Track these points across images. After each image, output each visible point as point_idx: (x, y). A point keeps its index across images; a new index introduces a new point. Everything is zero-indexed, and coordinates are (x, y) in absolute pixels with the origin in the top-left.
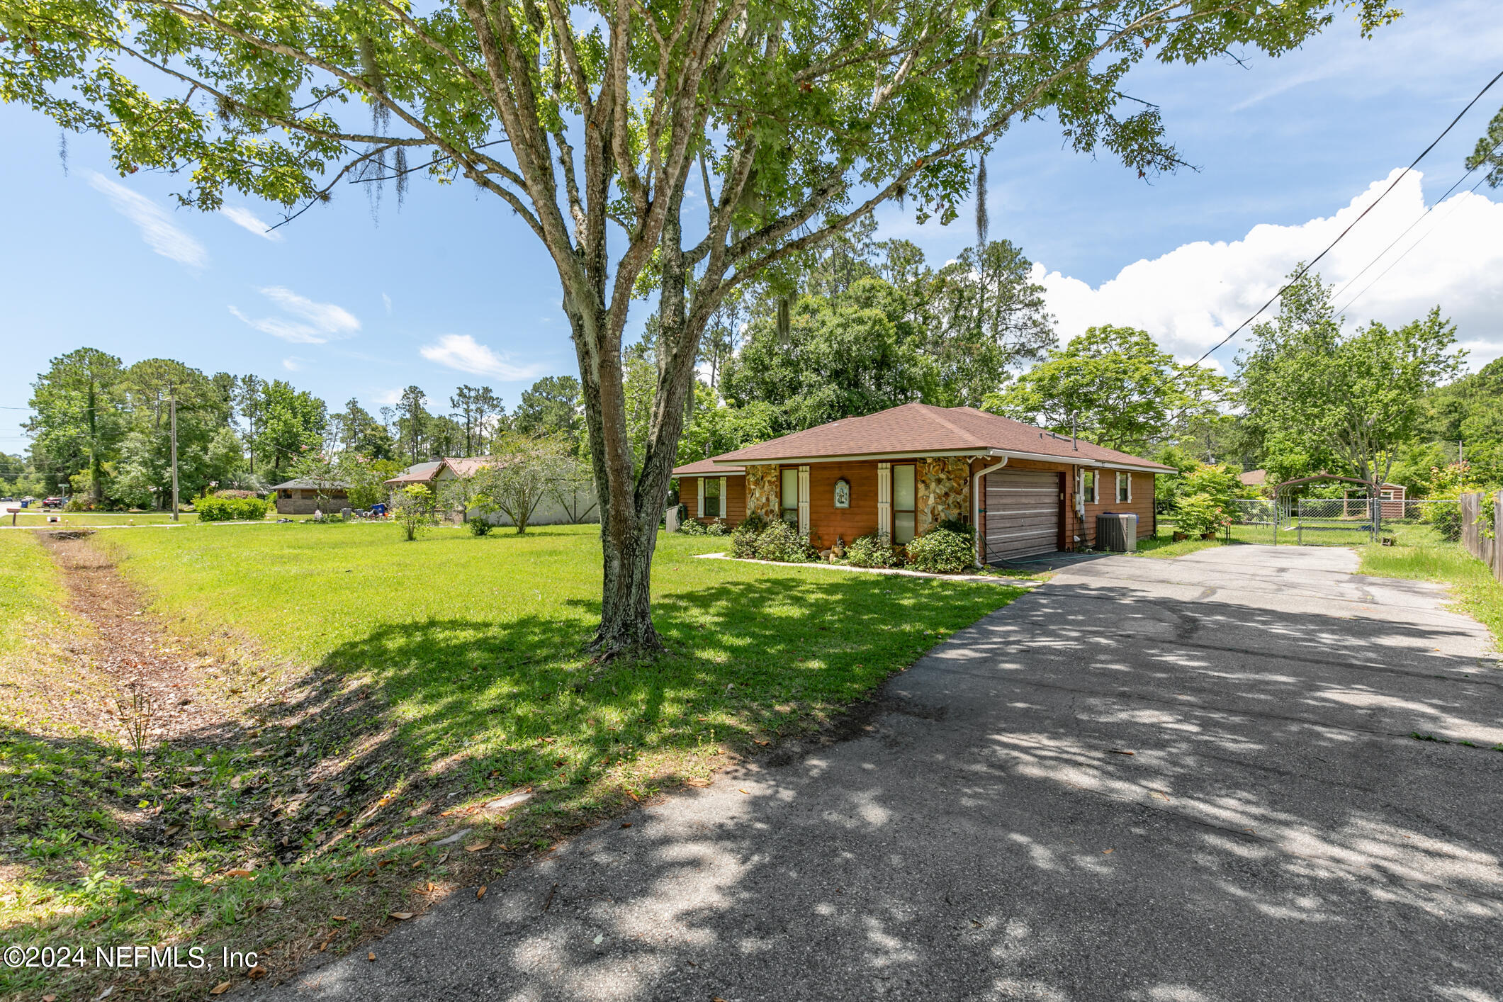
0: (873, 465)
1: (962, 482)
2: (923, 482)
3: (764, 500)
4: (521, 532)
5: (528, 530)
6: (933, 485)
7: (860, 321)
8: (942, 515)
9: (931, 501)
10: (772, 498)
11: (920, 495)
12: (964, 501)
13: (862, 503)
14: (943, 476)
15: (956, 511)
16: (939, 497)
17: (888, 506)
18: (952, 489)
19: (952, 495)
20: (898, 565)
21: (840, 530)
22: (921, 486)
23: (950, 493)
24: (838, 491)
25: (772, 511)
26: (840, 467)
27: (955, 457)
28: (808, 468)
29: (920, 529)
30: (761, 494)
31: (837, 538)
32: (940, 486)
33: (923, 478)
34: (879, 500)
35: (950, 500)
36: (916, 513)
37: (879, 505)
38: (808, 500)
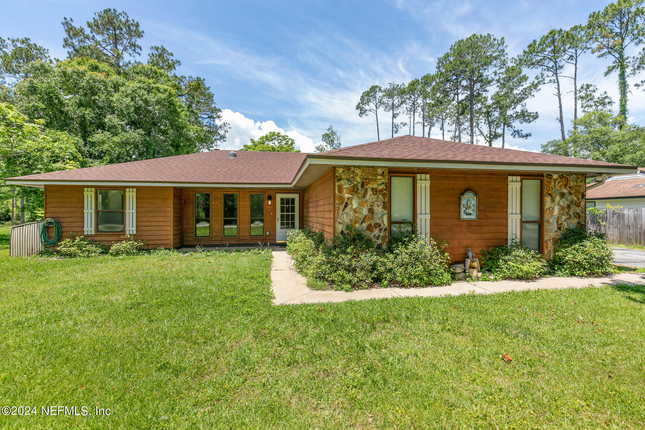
0: (503, 177)
1: (580, 196)
2: (550, 195)
3: (365, 211)
6: (558, 198)
8: (565, 225)
9: (556, 212)
10: (379, 209)
11: (546, 207)
13: (490, 215)
14: (565, 191)
15: (575, 221)
16: (563, 208)
17: (519, 217)
18: (572, 202)
19: (573, 207)
21: (465, 242)
22: (548, 199)
23: (572, 206)
24: (464, 202)
25: (377, 225)
26: (466, 178)
27: (576, 173)
28: (428, 176)
29: (546, 238)
30: (361, 205)
31: (462, 251)
32: (564, 199)
33: (550, 192)
34: (509, 211)
35: (571, 213)
36: (540, 223)
37: (510, 217)
38: (428, 211)
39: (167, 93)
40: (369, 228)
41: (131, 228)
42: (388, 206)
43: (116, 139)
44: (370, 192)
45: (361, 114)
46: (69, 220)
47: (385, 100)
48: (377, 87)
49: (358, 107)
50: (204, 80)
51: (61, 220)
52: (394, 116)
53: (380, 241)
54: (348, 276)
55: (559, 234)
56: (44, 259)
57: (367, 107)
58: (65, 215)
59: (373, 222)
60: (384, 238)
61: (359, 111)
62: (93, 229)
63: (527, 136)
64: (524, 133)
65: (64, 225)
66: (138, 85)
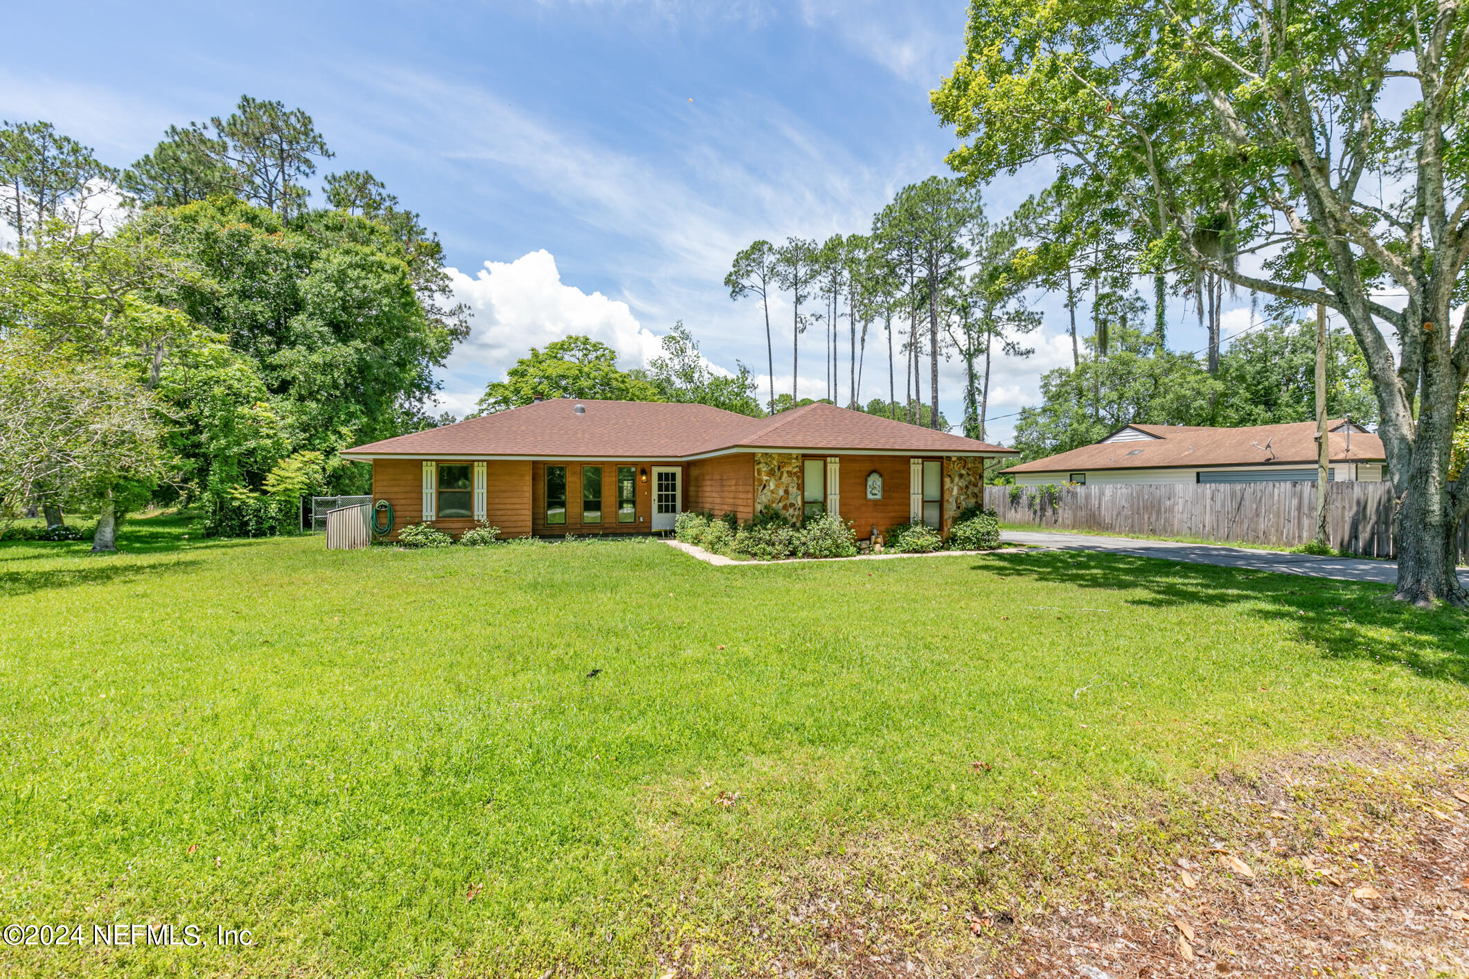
0: (906, 460)
1: (978, 477)
2: (950, 476)
6: (957, 479)
8: (963, 504)
9: (955, 492)
10: (793, 490)
11: (946, 487)
12: (979, 492)
13: (894, 495)
14: (963, 472)
15: (973, 500)
16: (961, 488)
17: (920, 497)
18: (970, 482)
19: (971, 487)
21: (871, 521)
22: (947, 480)
24: (870, 483)
25: (792, 505)
26: (871, 460)
28: (837, 460)
29: (946, 517)
30: (777, 486)
31: (868, 529)
32: (962, 480)
33: (949, 474)
34: (912, 491)
35: (969, 493)
36: (941, 503)
37: (912, 497)
38: (838, 492)
39: (400, 274)
40: (785, 507)
41: (480, 511)
42: (801, 487)
43: (315, 358)
44: (785, 475)
45: (734, 294)
46: (403, 502)
47: (781, 268)
48: (764, 243)
49: (728, 282)
50: (417, 216)
51: (395, 502)
52: (798, 300)
53: (794, 520)
54: (769, 549)
55: (958, 513)
56: (377, 550)
57: (745, 282)
58: (398, 496)
59: (788, 502)
60: (798, 517)
61: (730, 289)
62: (434, 513)
63: (1028, 352)
64: (1023, 348)
65: (397, 508)
66: (348, 259)
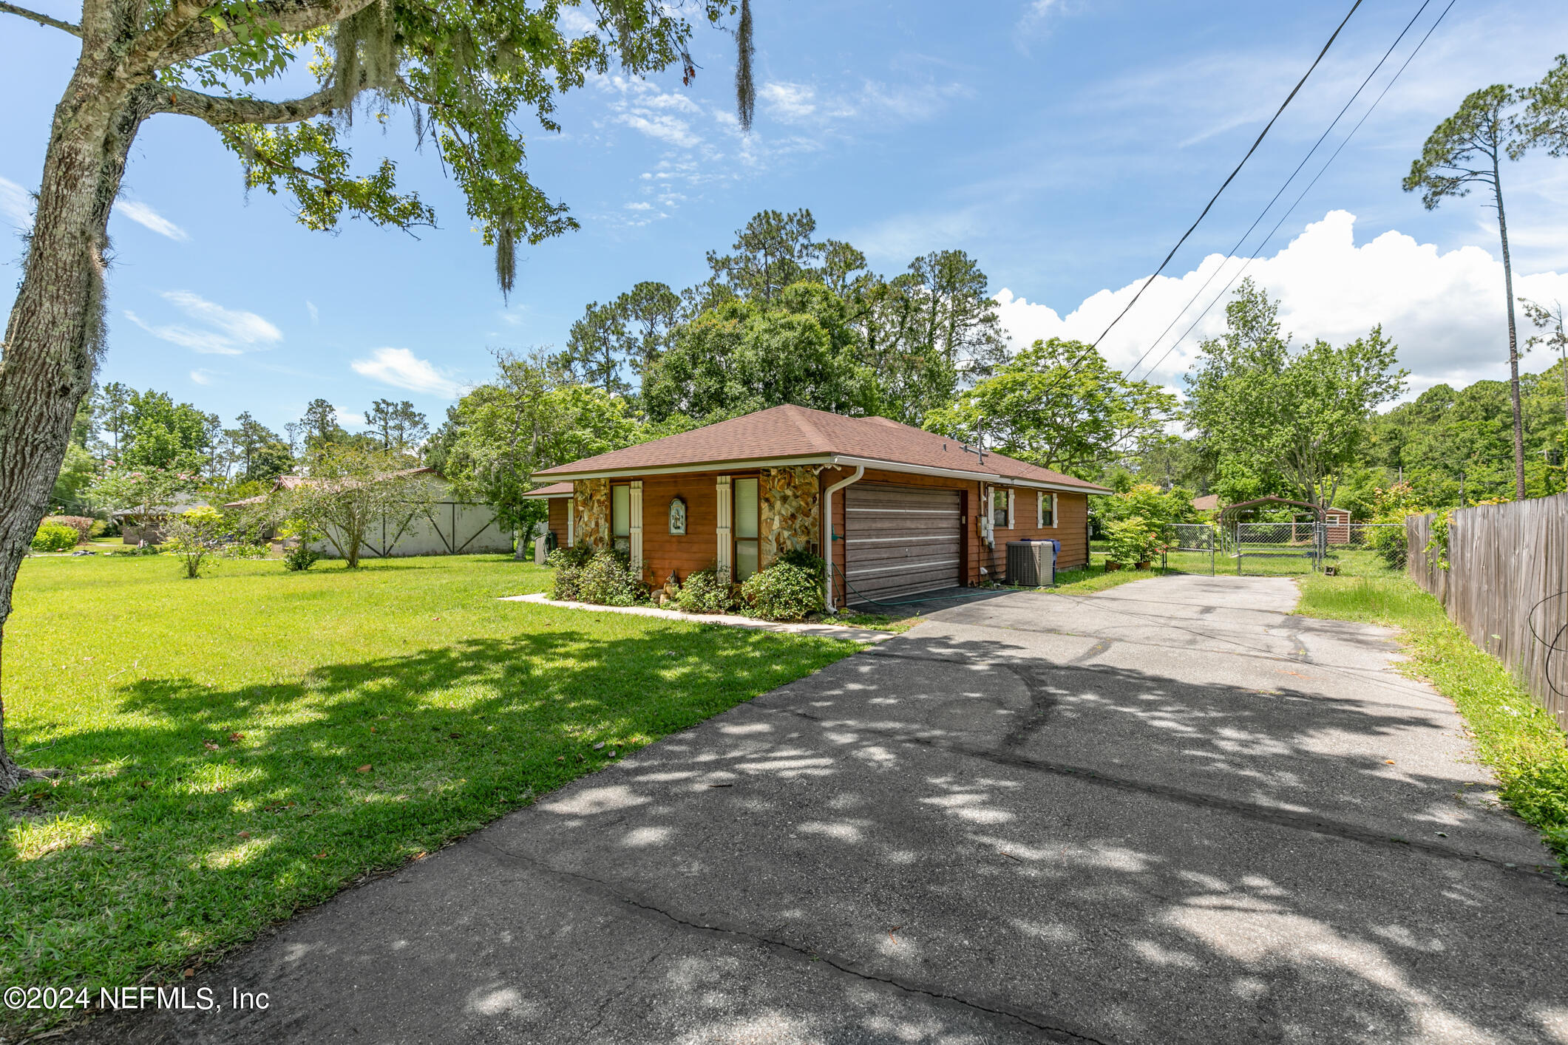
0: (710, 478)
1: (810, 500)
2: (767, 500)
3: (593, 525)
4: (353, 565)
5: (362, 563)
6: (778, 504)
7: (790, 326)
8: (788, 544)
9: (776, 525)
10: (602, 522)
11: (763, 517)
12: (813, 525)
13: (700, 528)
14: (789, 492)
15: (803, 539)
16: (784, 520)
17: (728, 531)
18: (799, 509)
19: (800, 517)
20: (734, 609)
21: (675, 564)
22: (765, 506)
23: (798, 515)
24: (673, 512)
25: (602, 540)
26: (675, 482)
27: (802, 466)
28: (641, 482)
29: (764, 563)
30: (590, 518)
32: (786, 506)
33: (767, 496)
34: (719, 525)
35: (798, 523)
36: (758, 541)
37: (718, 531)
38: (641, 525)
42: (611, 519)
44: (596, 504)
45: (1433, 198)
46: (560, 530)
48: (1491, 90)
49: (1410, 184)
58: (559, 527)
59: (598, 537)
61: (1420, 192)
